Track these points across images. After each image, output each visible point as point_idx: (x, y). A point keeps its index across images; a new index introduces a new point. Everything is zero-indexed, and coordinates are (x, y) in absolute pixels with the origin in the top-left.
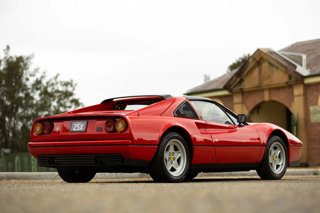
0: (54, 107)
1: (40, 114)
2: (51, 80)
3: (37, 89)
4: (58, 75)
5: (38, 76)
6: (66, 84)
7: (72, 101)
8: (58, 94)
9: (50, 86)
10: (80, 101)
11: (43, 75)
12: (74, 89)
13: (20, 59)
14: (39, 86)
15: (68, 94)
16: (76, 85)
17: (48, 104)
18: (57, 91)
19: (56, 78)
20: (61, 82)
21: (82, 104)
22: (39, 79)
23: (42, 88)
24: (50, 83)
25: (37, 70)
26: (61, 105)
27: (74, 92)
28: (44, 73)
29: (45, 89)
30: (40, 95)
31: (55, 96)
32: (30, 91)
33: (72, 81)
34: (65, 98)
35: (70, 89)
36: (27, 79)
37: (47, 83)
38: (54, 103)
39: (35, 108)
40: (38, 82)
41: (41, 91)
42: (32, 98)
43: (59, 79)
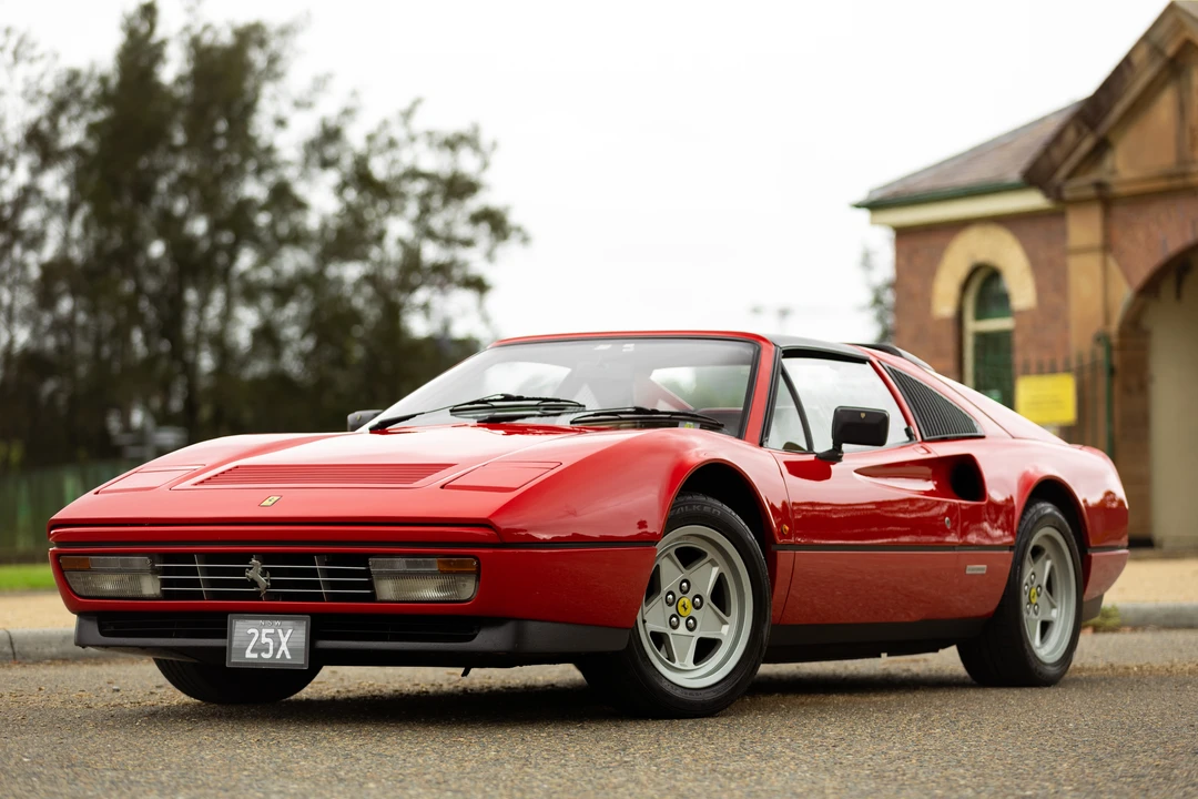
0: (401, 242)
1: (333, 270)
2: (385, 124)
3: (326, 164)
4: (417, 102)
5: (328, 108)
6: (452, 144)
7: (476, 218)
8: (420, 186)
9: (381, 152)
10: (513, 219)
11: (350, 103)
12: (485, 165)
13: (250, 36)
14: (331, 151)
15: (458, 188)
16: (494, 145)
17: (373, 231)
18: (414, 174)
19: (407, 115)
20: (430, 134)
21: (519, 229)
22: (332, 123)
23: (347, 162)
24: (382, 140)
25: (321, 83)
26: (430, 234)
27: (487, 178)
28: (354, 94)
29: (361, 164)
30: (340, 190)
31: (403, 196)
32: (290, 174)
33: (476, 129)
34: (446, 202)
35: (467, 163)
36: (281, 123)
37: (370, 138)
38: (398, 228)
39: (316, 248)
40: (331, 135)
41: (344, 175)
42: (301, 205)
43: (420, 123)
